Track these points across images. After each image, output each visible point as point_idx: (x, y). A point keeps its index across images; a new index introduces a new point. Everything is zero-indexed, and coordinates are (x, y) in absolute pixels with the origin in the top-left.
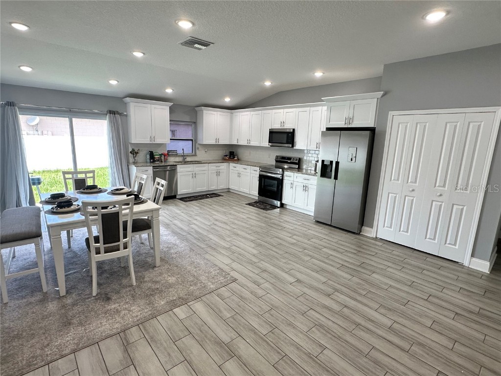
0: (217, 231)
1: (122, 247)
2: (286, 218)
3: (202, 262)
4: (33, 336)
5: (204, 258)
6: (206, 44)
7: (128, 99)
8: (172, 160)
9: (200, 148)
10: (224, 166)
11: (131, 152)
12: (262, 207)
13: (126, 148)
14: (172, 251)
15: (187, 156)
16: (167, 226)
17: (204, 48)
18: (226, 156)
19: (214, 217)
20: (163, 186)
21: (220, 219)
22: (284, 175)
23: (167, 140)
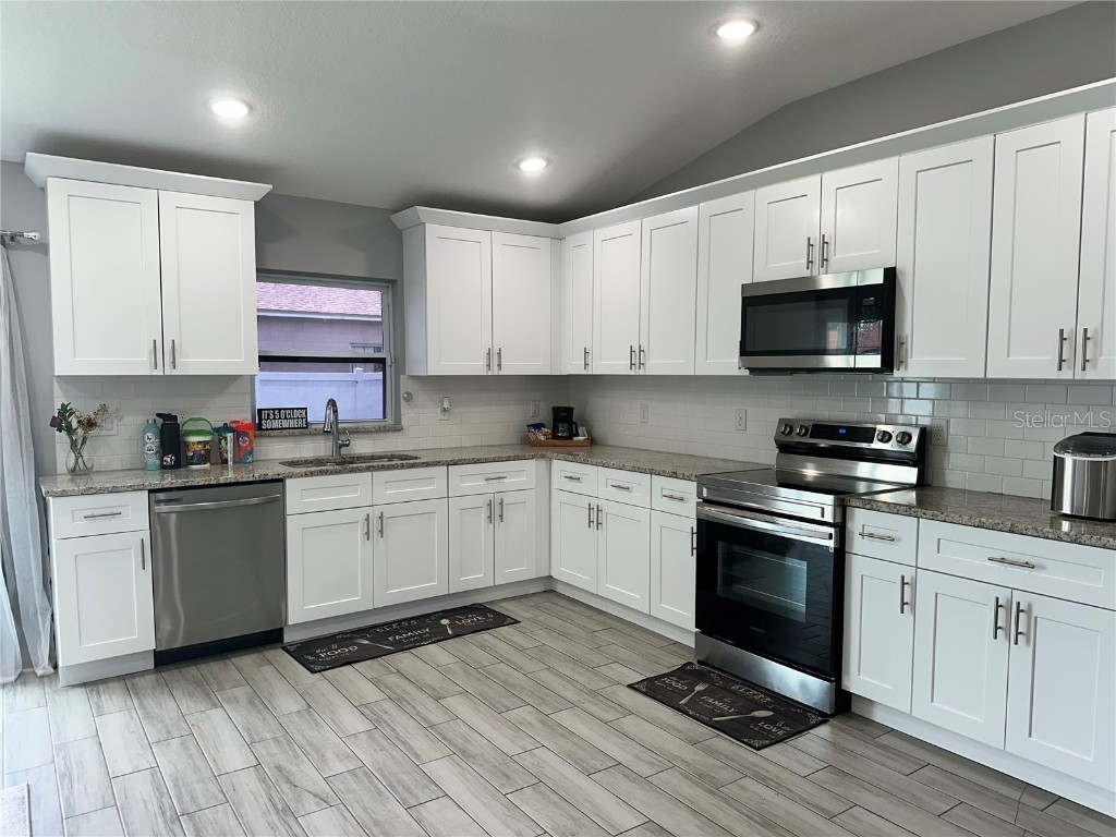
8: (272, 455)
9: (421, 397)
10: (524, 473)
11: (57, 422)
15: (356, 431)
18: (538, 426)
22: (849, 525)
23: (243, 361)
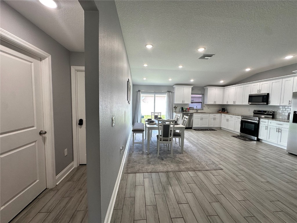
0: (212, 145)
1: (169, 140)
2: (261, 147)
3: (203, 157)
4: (139, 163)
5: (204, 155)
6: (210, 56)
7: (175, 86)
8: (191, 111)
9: (205, 106)
10: (218, 115)
11: (174, 107)
12: (242, 138)
13: (172, 106)
14: (189, 149)
15: (199, 110)
16: (187, 139)
17: (209, 58)
18: (220, 110)
19: (211, 139)
20: (187, 119)
21: (215, 141)
22: (260, 121)
23: (189, 102)
